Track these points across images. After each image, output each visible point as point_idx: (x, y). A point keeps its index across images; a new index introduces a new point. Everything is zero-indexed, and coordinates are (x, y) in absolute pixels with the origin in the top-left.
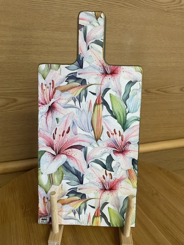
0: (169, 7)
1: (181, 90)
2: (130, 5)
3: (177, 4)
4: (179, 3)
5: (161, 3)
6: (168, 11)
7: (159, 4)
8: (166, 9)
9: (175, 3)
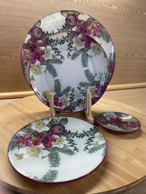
0: (117, 12)
1: (126, 55)
2: (98, 10)
3: (121, 10)
4: (122, 10)
5: (113, 10)
6: (117, 14)
7: (112, 10)
8: (116, 13)
9: (120, 9)
